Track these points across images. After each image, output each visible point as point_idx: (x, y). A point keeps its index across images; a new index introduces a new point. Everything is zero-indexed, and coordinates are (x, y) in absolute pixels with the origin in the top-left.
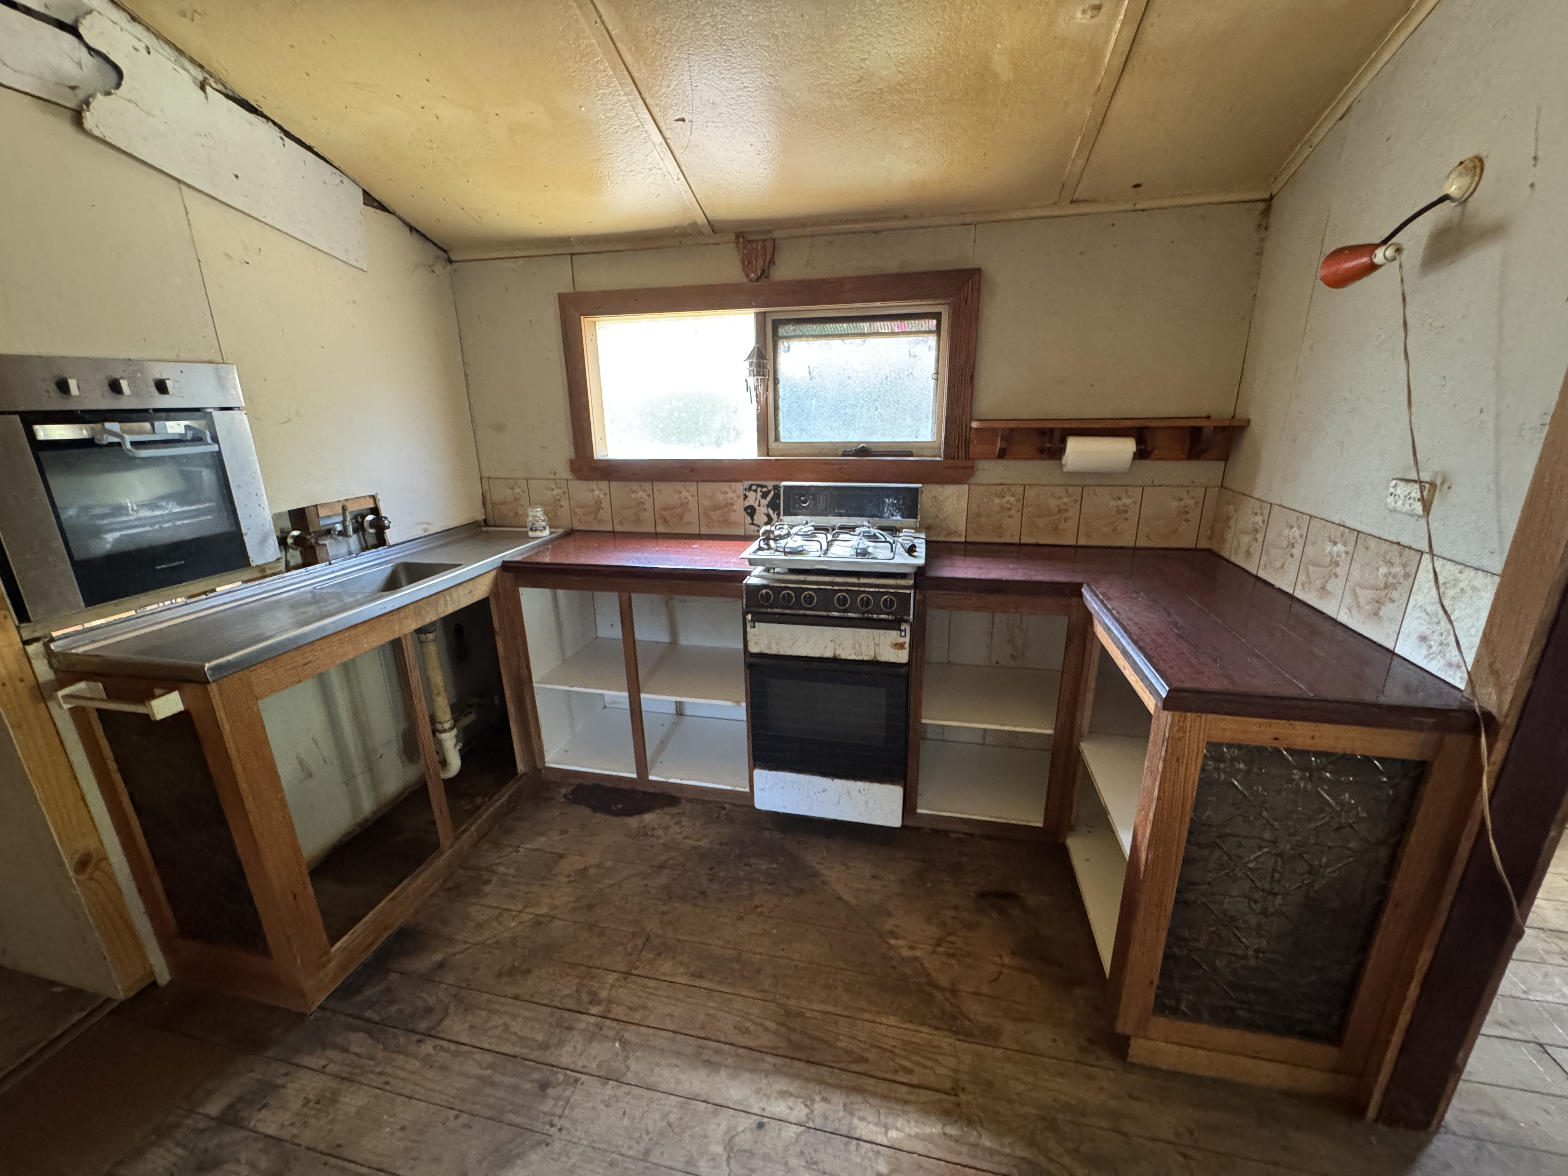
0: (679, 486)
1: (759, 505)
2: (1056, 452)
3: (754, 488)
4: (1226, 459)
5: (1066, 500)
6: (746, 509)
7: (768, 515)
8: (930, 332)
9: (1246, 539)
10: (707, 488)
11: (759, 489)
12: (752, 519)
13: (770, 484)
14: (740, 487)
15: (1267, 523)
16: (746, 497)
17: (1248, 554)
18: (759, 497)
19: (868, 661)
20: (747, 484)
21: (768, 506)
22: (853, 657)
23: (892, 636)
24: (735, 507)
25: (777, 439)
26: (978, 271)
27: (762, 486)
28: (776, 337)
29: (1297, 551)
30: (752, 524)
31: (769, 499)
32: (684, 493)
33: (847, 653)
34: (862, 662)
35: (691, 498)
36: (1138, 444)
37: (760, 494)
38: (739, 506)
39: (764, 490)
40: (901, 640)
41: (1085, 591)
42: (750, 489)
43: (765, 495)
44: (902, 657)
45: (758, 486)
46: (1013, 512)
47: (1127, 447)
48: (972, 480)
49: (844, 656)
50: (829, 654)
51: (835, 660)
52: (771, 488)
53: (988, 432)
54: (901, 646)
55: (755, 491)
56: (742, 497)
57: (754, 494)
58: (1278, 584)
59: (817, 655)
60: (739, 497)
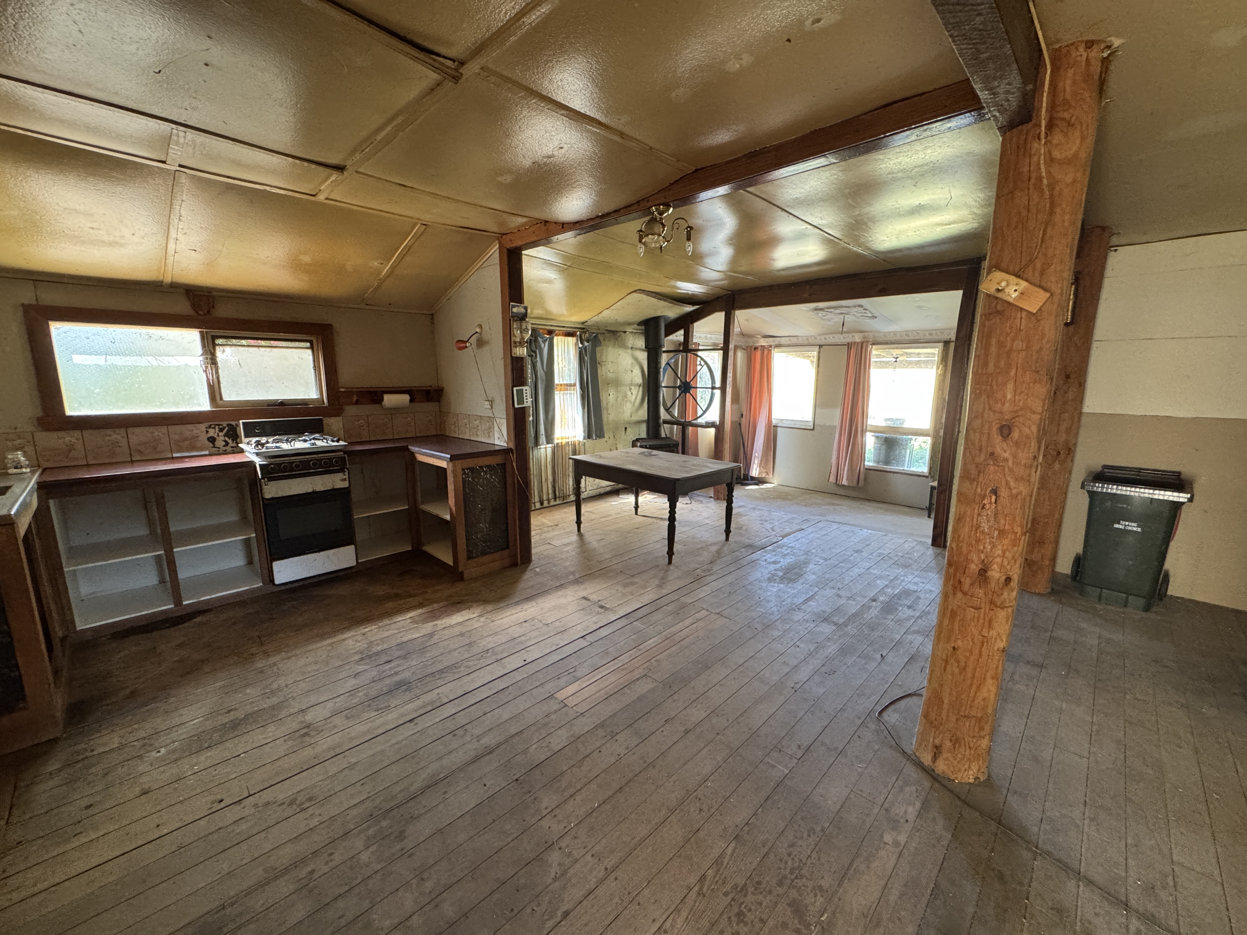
0: (152, 429)
1: (218, 436)
2: (380, 401)
3: (213, 426)
4: (439, 401)
5: (386, 420)
6: (208, 439)
7: (225, 441)
8: (308, 348)
9: (453, 427)
10: (178, 428)
11: (217, 427)
12: (214, 445)
13: (225, 424)
14: (203, 427)
15: (457, 420)
16: (207, 432)
17: (455, 431)
18: (217, 431)
19: (330, 490)
20: (207, 424)
21: (225, 436)
22: (324, 489)
23: (340, 475)
24: (200, 439)
25: (221, 399)
26: (331, 325)
27: (219, 425)
28: (214, 345)
29: (468, 426)
30: (214, 447)
31: (225, 431)
32: (156, 433)
33: (319, 488)
34: (328, 490)
35: (162, 436)
36: (410, 396)
37: (217, 429)
38: (204, 437)
39: (221, 427)
40: (345, 477)
41: (410, 447)
42: (210, 427)
43: (221, 430)
44: (346, 484)
45: (216, 425)
46: (365, 427)
47: (406, 398)
48: (343, 415)
49: (318, 490)
50: (310, 490)
51: (314, 493)
52: (225, 425)
53: (349, 393)
54: (345, 480)
55: (214, 428)
56: (205, 432)
57: (213, 430)
58: (466, 438)
59: (304, 492)
60: (203, 432)
